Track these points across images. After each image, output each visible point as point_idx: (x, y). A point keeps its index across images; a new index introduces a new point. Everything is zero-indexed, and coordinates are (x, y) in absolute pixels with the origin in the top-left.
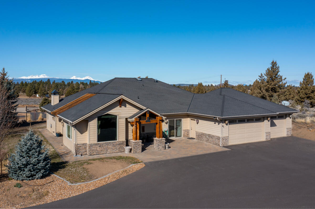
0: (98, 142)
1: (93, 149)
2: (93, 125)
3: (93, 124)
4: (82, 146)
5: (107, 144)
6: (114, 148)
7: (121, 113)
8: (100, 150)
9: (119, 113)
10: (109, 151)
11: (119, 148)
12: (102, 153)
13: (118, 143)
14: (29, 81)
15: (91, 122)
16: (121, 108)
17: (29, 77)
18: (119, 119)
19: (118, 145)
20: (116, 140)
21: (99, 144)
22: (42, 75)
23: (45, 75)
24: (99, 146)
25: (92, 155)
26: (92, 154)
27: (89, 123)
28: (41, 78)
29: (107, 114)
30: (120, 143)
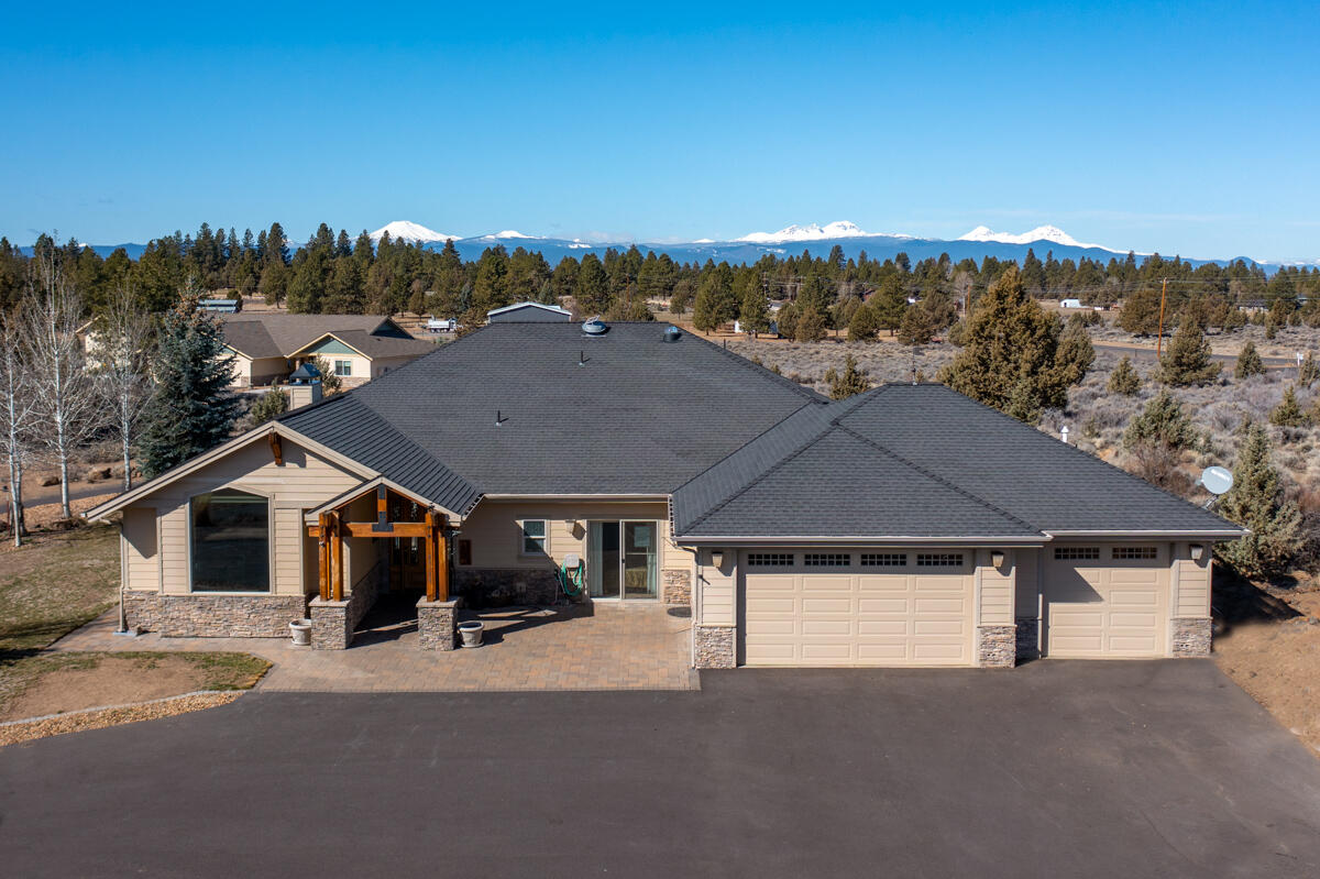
0: (194, 589)
1: (176, 614)
2: (175, 527)
3: (173, 525)
4: (146, 597)
5: (230, 601)
6: (256, 620)
7: (286, 489)
8: (200, 621)
9: (277, 489)
10: (237, 628)
11: (278, 622)
12: (209, 632)
13: (271, 602)
14: (779, 251)
15: (164, 518)
16: (281, 471)
17: (779, 237)
18: (277, 511)
19: (272, 611)
20: (267, 589)
21: (196, 598)
22: (835, 224)
23: (847, 223)
24: (198, 605)
25: (170, 637)
26: (173, 634)
27: (158, 519)
28: (829, 240)
29: (229, 489)
30: (279, 602)
